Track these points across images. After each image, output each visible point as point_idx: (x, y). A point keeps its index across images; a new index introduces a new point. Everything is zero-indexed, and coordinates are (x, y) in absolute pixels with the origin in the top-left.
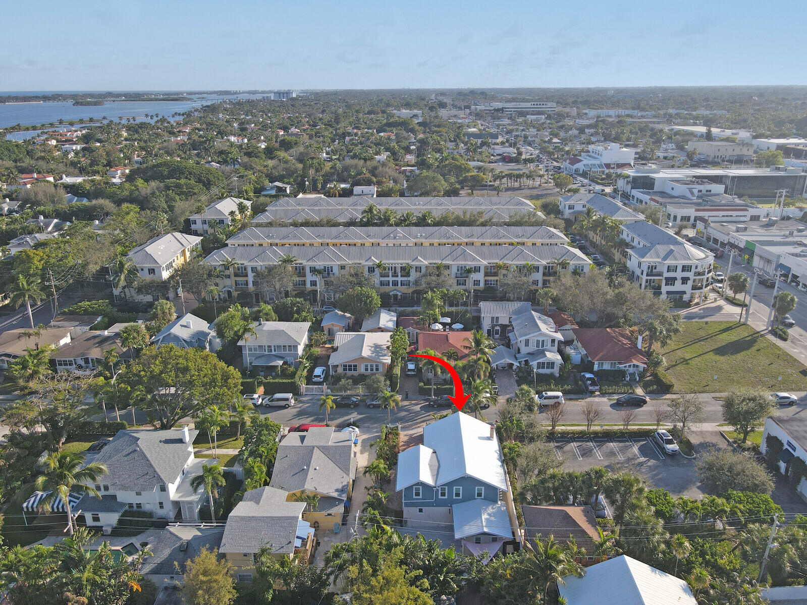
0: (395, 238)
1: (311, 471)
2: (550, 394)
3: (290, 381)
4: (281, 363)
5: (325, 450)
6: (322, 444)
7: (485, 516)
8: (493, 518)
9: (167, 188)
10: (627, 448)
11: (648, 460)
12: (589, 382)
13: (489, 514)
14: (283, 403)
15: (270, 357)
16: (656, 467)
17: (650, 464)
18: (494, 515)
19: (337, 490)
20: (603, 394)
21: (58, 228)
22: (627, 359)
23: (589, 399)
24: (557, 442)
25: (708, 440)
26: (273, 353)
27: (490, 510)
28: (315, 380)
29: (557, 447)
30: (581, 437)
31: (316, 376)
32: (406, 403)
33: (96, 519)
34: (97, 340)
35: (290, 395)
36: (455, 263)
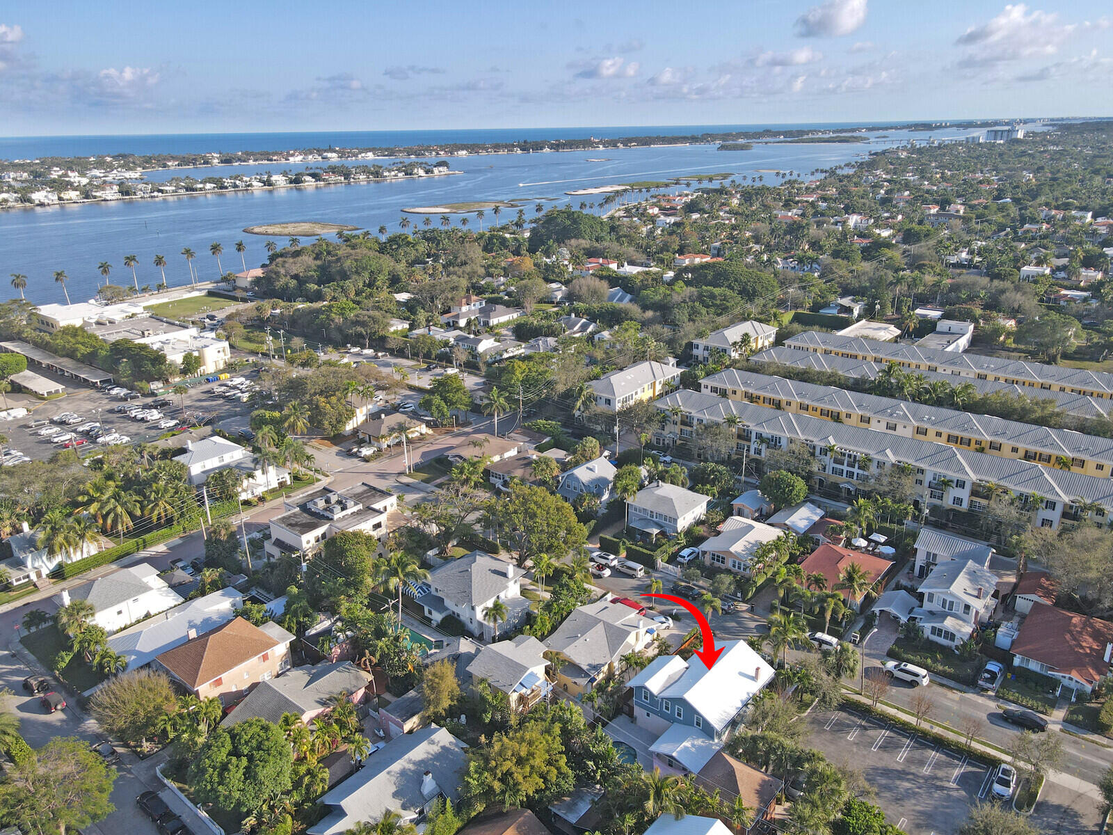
0: (891, 415)
1: (581, 640)
2: (910, 667)
3: (649, 552)
4: (655, 531)
5: (609, 627)
6: (610, 621)
7: (687, 744)
8: (693, 750)
9: (700, 298)
10: (949, 765)
11: (957, 790)
12: (987, 675)
13: (693, 745)
14: (631, 572)
15: (650, 523)
16: (959, 800)
17: (955, 794)
18: (699, 748)
19: (589, 665)
20: (997, 697)
21: (584, 328)
22: (1067, 667)
23: (971, 696)
24: (868, 721)
25: (1077, 807)
26: (654, 519)
27: (699, 742)
28: (679, 559)
29: (861, 726)
30: (903, 729)
31: (681, 556)
32: (747, 615)
33: (430, 613)
34: (525, 462)
35: (639, 566)
36: (932, 468)
